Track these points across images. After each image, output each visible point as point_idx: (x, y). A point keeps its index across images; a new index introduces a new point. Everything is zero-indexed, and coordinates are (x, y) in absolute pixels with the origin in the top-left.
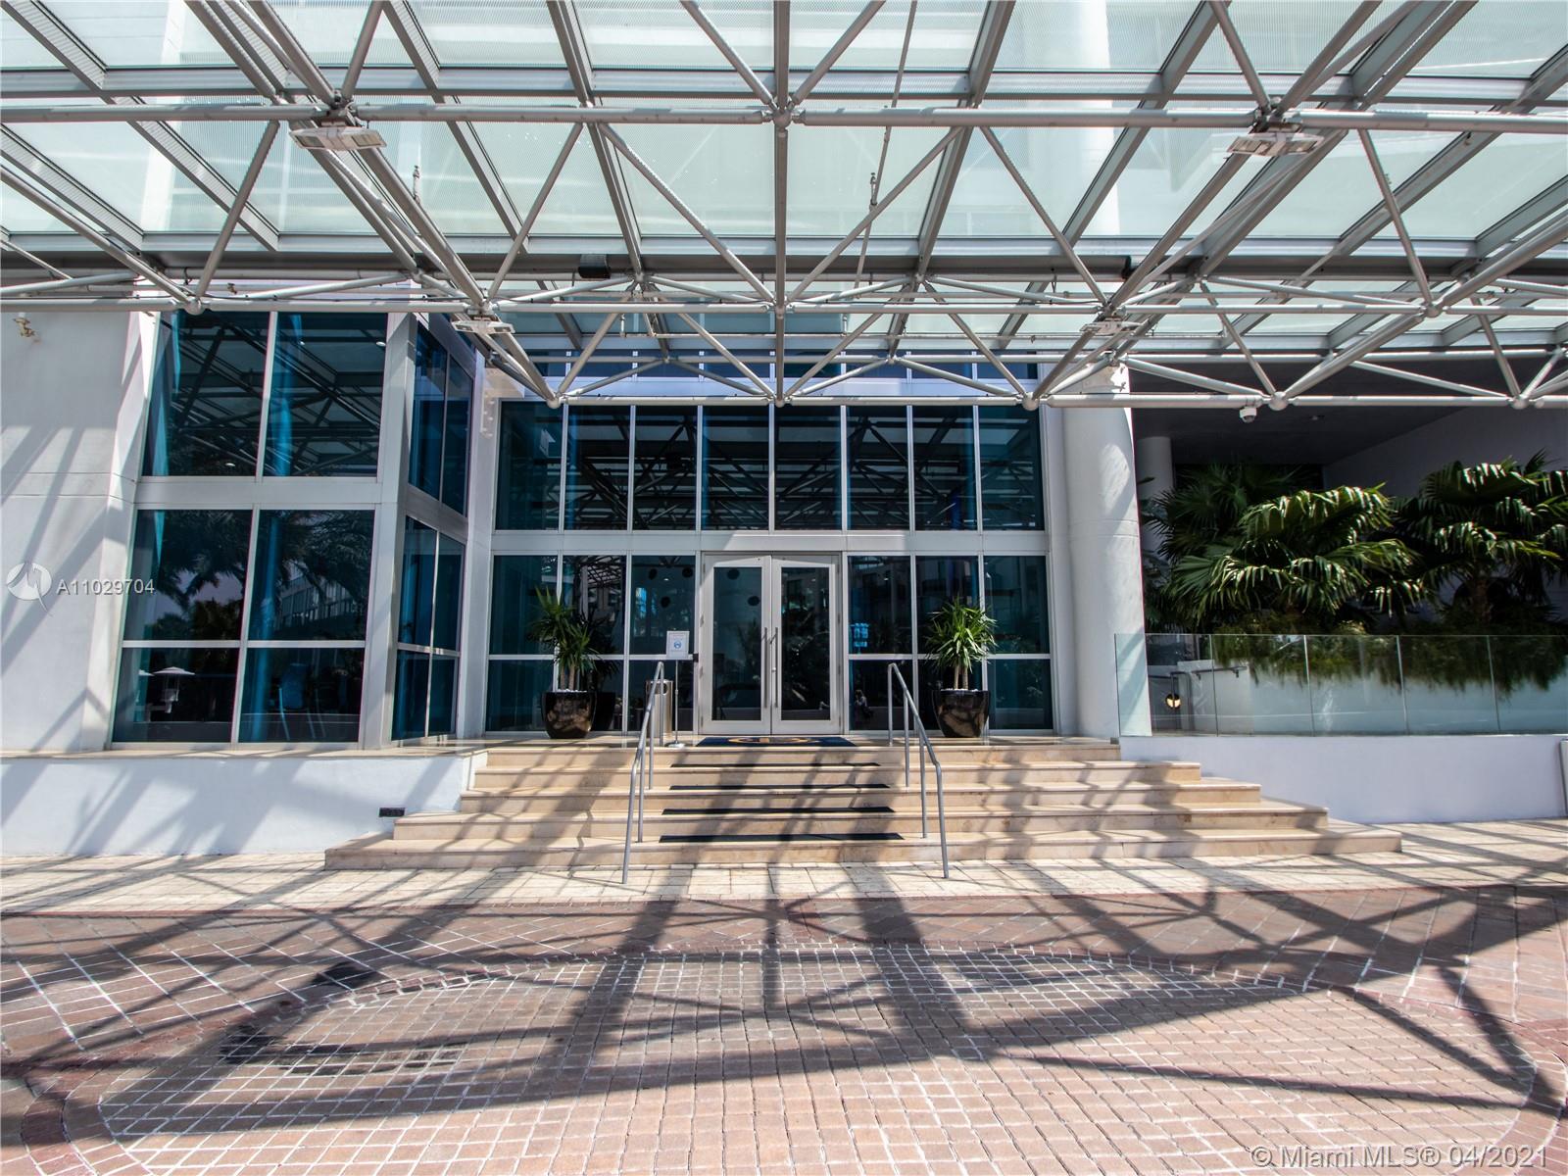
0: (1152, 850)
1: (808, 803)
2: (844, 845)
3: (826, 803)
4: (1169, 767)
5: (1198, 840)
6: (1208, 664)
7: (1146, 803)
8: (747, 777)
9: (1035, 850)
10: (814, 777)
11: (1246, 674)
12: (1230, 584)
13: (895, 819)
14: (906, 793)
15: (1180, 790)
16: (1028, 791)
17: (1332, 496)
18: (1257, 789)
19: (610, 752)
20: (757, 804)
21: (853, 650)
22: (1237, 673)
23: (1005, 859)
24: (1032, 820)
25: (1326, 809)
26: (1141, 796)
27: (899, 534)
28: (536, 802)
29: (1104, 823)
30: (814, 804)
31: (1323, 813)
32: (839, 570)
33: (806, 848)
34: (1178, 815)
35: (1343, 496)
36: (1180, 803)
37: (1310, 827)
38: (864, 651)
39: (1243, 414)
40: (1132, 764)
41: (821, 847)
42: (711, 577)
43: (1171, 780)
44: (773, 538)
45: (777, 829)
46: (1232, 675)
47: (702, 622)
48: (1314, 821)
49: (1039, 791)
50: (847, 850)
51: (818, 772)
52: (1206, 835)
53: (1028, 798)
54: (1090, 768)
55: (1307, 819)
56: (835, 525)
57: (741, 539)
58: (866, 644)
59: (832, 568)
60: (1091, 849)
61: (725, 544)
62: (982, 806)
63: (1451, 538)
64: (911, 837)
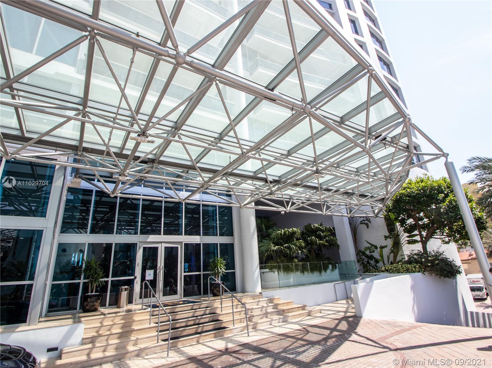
0: (281, 320)
1: (197, 322)
2: (216, 332)
3: (202, 321)
4: (274, 298)
5: (288, 316)
6: (267, 270)
7: (273, 309)
8: (176, 316)
9: (259, 325)
10: (195, 313)
11: (276, 273)
12: (273, 251)
13: (224, 322)
14: (222, 314)
15: (279, 304)
16: (249, 309)
17: (290, 230)
18: (293, 302)
19: (128, 314)
20: (184, 324)
21: (185, 272)
22: (274, 272)
23: (253, 329)
24: (254, 317)
25: (306, 305)
26: (272, 307)
27: (198, 237)
28: (111, 336)
29: (269, 315)
30: (199, 322)
31: (306, 306)
32: (181, 247)
33: (207, 335)
34: (282, 311)
35: (293, 230)
36: (281, 307)
37: (304, 309)
38: (188, 272)
39: (282, 213)
40: (267, 299)
41: (210, 334)
42: (142, 250)
43: (276, 302)
44: (162, 237)
45: (193, 331)
46: (273, 273)
47: (138, 265)
48: (305, 308)
49: (252, 309)
50: (217, 333)
51: (196, 311)
52: (290, 314)
53: (250, 311)
54: (259, 301)
55: (303, 308)
56: (180, 234)
57: (152, 238)
58: (187, 270)
59: (179, 247)
60: (269, 323)
61: (147, 239)
62: (240, 315)
63: (311, 240)
64: (231, 327)
